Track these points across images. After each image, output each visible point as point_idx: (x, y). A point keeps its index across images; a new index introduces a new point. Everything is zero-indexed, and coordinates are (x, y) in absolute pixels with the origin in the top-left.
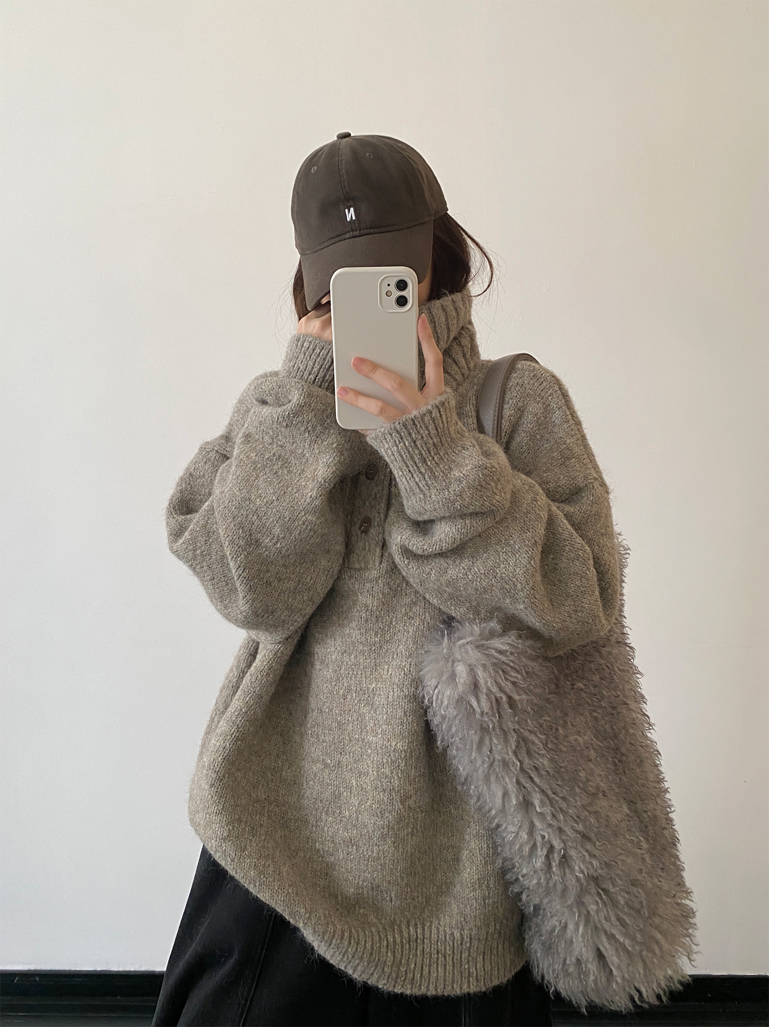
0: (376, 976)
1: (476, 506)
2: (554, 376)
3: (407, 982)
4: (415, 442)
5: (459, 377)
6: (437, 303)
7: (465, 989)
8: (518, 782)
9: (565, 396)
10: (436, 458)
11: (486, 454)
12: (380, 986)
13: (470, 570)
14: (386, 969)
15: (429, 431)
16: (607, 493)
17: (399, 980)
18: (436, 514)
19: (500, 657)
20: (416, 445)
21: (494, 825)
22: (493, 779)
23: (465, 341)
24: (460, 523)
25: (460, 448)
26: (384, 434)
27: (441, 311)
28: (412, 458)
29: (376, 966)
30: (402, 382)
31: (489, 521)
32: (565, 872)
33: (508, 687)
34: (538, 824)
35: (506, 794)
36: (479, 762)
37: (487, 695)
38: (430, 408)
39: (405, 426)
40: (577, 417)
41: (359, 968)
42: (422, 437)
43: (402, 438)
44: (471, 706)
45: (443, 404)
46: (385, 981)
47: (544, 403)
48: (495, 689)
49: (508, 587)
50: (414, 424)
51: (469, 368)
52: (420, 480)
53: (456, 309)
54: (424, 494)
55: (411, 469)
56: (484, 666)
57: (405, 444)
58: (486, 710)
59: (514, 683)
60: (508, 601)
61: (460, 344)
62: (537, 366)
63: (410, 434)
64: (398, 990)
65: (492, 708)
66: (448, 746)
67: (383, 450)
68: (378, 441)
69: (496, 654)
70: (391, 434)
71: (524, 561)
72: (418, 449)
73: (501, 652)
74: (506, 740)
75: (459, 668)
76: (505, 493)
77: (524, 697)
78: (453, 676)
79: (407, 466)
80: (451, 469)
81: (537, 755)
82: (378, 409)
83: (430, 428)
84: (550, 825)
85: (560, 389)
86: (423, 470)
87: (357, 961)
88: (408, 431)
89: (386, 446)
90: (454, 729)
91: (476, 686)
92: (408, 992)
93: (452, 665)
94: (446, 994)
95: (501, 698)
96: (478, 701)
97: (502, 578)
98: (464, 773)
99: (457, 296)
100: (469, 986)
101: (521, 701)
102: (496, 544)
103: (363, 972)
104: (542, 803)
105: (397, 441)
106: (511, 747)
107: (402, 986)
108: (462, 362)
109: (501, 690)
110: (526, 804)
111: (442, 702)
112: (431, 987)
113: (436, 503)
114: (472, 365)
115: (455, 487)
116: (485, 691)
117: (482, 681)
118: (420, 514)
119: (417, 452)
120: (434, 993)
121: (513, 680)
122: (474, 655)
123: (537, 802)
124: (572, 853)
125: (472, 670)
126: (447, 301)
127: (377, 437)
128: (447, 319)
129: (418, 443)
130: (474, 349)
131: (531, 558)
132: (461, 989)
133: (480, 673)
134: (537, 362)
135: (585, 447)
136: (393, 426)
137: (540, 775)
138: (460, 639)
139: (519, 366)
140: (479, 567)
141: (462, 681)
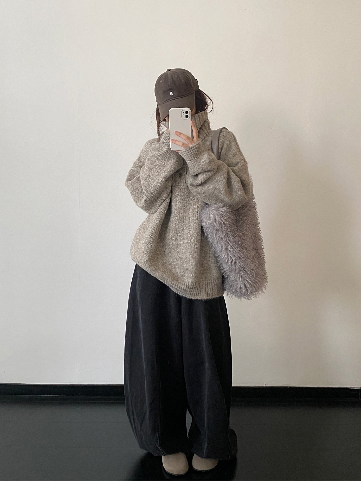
0: (185, 294)
1: (208, 169)
2: (232, 133)
3: (193, 296)
4: (192, 153)
5: (205, 135)
6: (197, 115)
7: (207, 298)
8: (225, 243)
9: (235, 138)
10: (197, 157)
11: (210, 155)
12: (186, 297)
13: (209, 187)
14: (187, 293)
15: (195, 150)
16: (247, 164)
17: (191, 295)
18: (198, 172)
19: (222, 213)
20: (192, 154)
21: (218, 255)
22: (219, 243)
23: (206, 125)
24: (205, 174)
25: (203, 155)
26: (184, 152)
27: (198, 117)
28: (191, 157)
29: (185, 292)
30: (188, 138)
31: (212, 173)
32: (236, 266)
33: (224, 220)
34: (229, 253)
35: (222, 246)
36: (215, 239)
37: (218, 222)
38: (196, 144)
39: (189, 149)
40: (238, 144)
41: (181, 292)
42: (194, 152)
43: (188, 152)
44: (214, 225)
45: (199, 143)
46: (187, 295)
47: (229, 140)
48: (220, 220)
49: (219, 190)
50: (192, 148)
51: (208, 133)
52: (193, 163)
53: (202, 116)
54: (194, 166)
55: (191, 160)
56: (218, 215)
57: (189, 154)
58: (218, 225)
59: (225, 219)
60: (219, 195)
61: (205, 126)
62: (227, 130)
63: (191, 151)
64: (191, 298)
65: (219, 225)
66: (208, 235)
67: (183, 156)
68: (182, 154)
69: (221, 212)
70: (185, 151)
71: (222, 183)
72: (193, 155)
73: (222, 212)
74: (223, 233)
75: (211, 215)
76: (215, 165)
77: (227, 222)
78: (210, 218)
79: (190, 159)
80: (201, 160)
81: (229, 237)
82: (182, 144)
83: (196, 150)
84: (232, 254)
85: (233, 136)
86: (194, 160)
87: (180, 291)
88: (190, 150)
89: (185, 155)
90: (209, 231)
91: (216, 220)
92: (193, 298)
93: (209, 215)
94: (202, 299)
95: (222, 223)
96: (216, 223)
97: (217, 188)
98: (211, 242)
99: (203, 112)
100: (208, 297)
101: (227, 224)
102: (215, 180)
103: (182, 293)
104: (231, 249)
105: (187, 153)
106: (224, 234)
107: (192, 297)
108: (206, 131)
109: (222, 221)
110: (227, 249)
111: (206, 224)
112: (199, 297)
113: (198, 168)
114: (209, 132)
115: (202, 164)
116: (218, 221)
117: (217, 219)
118: (194, 172)
119: (192, 156)
120: (199, 299)
121: (225, 218)
122: (215, 212)
123: (229, 248)
124: (237, 261)
125: (214, 216)
126: (200, 114)
127: (182, 153)
128: (199, 119)
129: (193, 153)
130: (209, 127)
131: (224, 182)
132: (206, 298)
133: (217, 217)
134: (227, 129)
135: (240, 152)
136: (186, 149)
137: (230, 242)
138: (211, 208)
139: (223, 131)
140: (211, 186)
141: (212, 218)
